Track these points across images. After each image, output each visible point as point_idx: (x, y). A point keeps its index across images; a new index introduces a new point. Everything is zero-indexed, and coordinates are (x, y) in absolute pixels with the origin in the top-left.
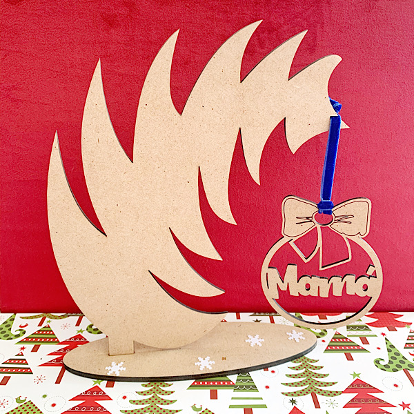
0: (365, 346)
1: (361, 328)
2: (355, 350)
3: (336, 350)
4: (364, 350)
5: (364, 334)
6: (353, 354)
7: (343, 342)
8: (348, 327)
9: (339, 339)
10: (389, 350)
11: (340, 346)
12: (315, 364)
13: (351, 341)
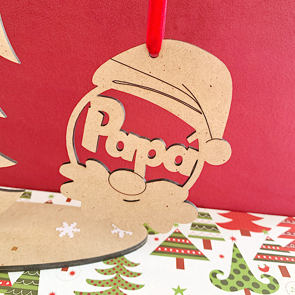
0: (206, 252)
1: (209, 228)
2: (191, 256)
3: (168, 253)
4: (202, 256)
5: (211, 236)
6: (187, 261)
7: (181, 243)
8: (193, 225)
9: (177, 238)
10: (234, 261)
11: (174, 248)
12: (132, 269)
13: (190, 244)
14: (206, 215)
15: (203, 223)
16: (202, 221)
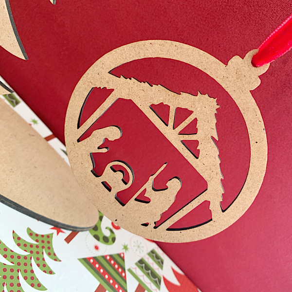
1: (153, 275)
3: (96, 272)
5: (149, 286)
7: (116, 271)
8: (141, 262)
9: (116, 262)
11: (106, 272)
13: (124, 279)
14: (160, 260)
15: (151, 266)
16: (153, 264)
